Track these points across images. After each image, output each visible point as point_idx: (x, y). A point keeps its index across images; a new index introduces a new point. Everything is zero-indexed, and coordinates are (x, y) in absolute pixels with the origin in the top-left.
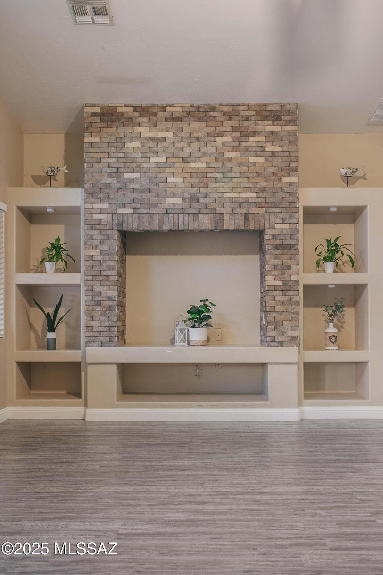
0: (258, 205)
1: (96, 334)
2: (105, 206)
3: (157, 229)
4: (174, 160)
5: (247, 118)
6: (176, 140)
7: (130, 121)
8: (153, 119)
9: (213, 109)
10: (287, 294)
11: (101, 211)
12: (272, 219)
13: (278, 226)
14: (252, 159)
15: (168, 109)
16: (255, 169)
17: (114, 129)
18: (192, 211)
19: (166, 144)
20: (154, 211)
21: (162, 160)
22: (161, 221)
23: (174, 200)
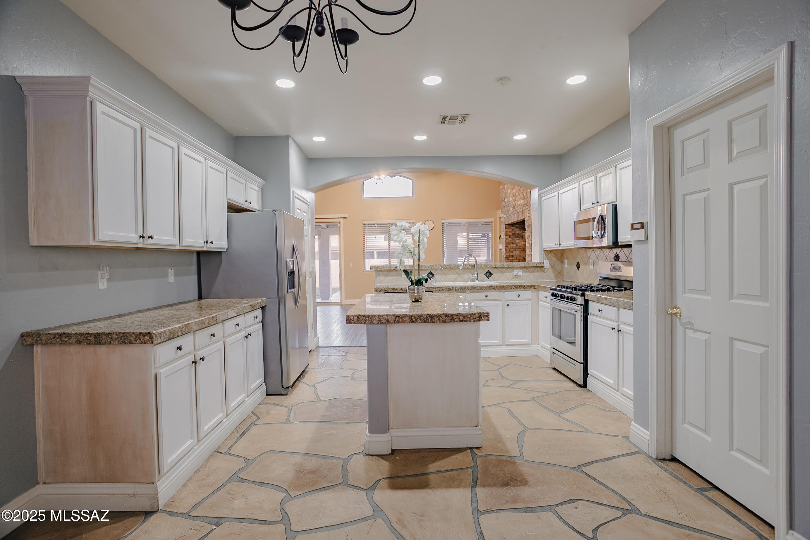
2: (503, 215)
13: (527, 215)
18: (514, 213)
23: (511, 209)
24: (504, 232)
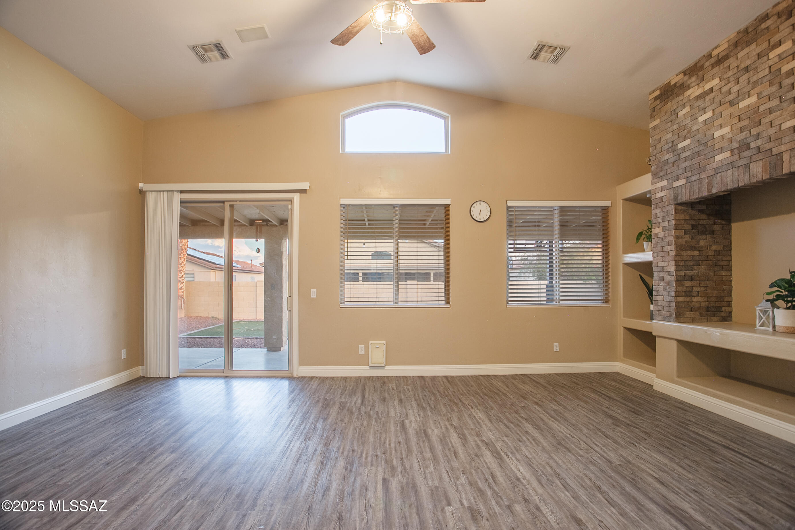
1: (660, 308)
2: (664, 183)
3: (707, 194)
4: (720, 109)
6: (723, 84)
7: (682, 87)
8: (700, 73)
11: (662, 189)
17: (670, 103)
18: (742, 162)
19: (712, 95)
20: (703, 175)
21: (709, 114)
22: (710, 184)
23: (722, 156)
24: (666, 223)
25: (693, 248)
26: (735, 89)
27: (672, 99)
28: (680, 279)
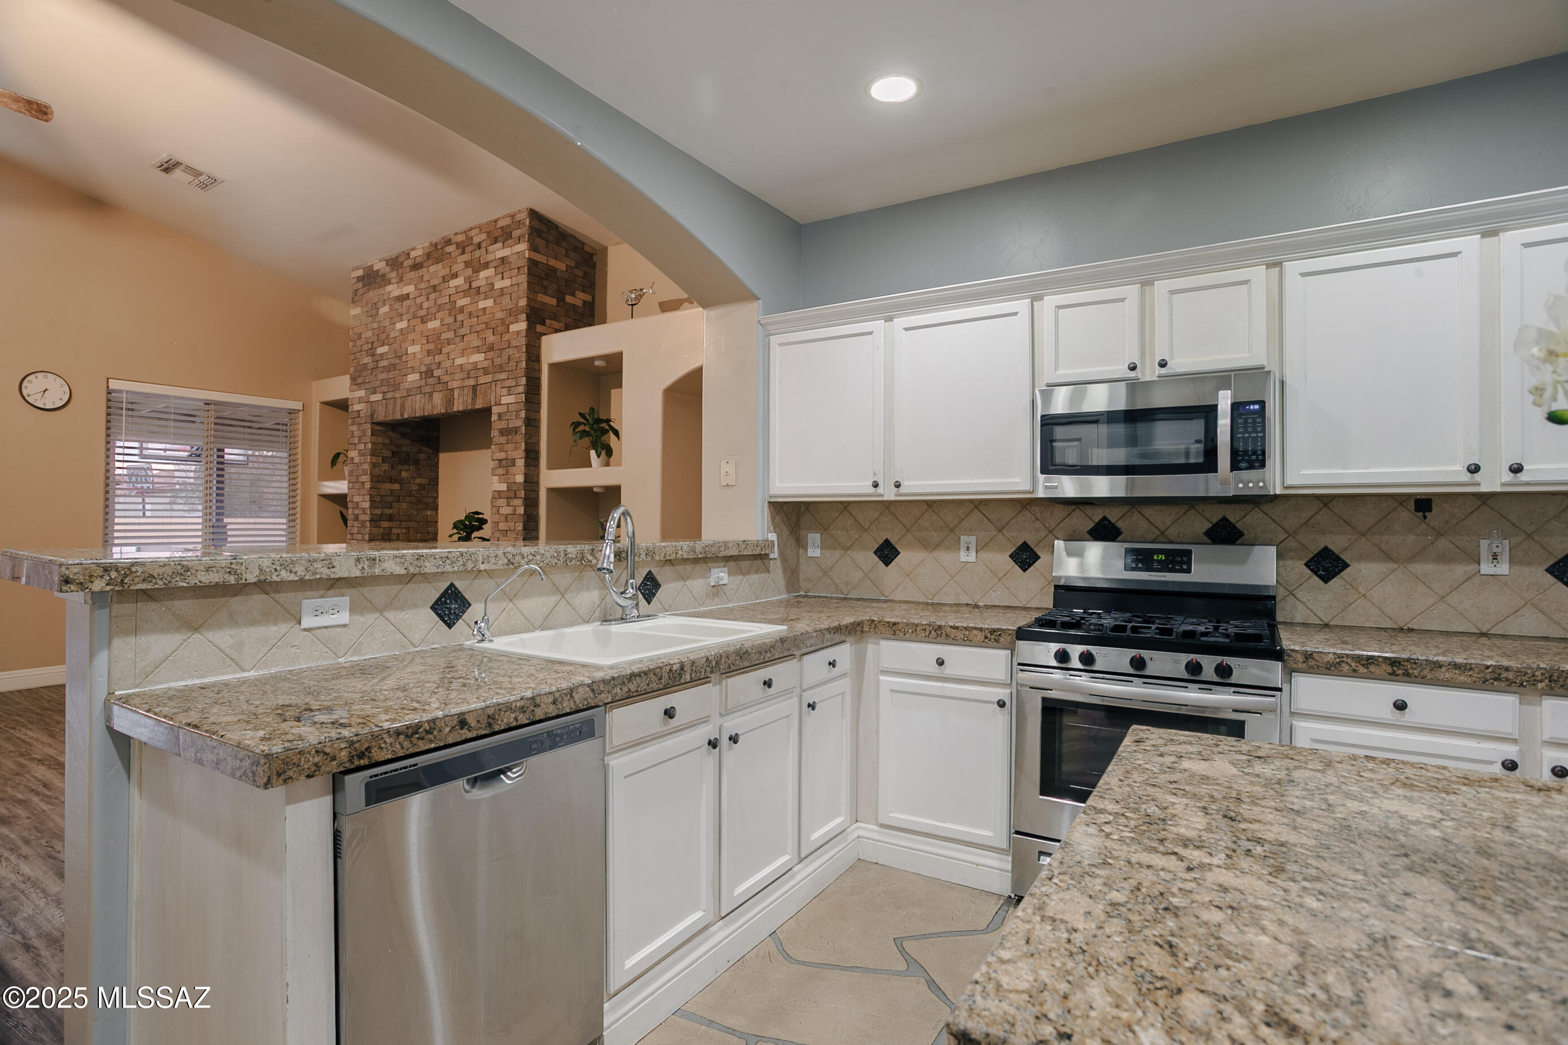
0: (486, 371)
2: (362, 393)
3: (398, 417)
4: (414, 322)
5: (479, 246)
6: (417, 295)
7: (384, 278)
8: (400, 271)
9: (448, 242)
10: (511, 504)
11: (359, 400)
12: (498, 389)
13: (505, 400)
14: (482, 304)
15: (413, 254)
16: (483, 319)
17: (372, 292)
18: (427, 389)
19: (409, 303)
20: (397, 395)
21: (404, 324)
22: (402, 407)
23: (413, 377)
24: (362, 446)
25: (392, 480)
26: (425, 305)
27: (375, 289)
28: (375, 519)
